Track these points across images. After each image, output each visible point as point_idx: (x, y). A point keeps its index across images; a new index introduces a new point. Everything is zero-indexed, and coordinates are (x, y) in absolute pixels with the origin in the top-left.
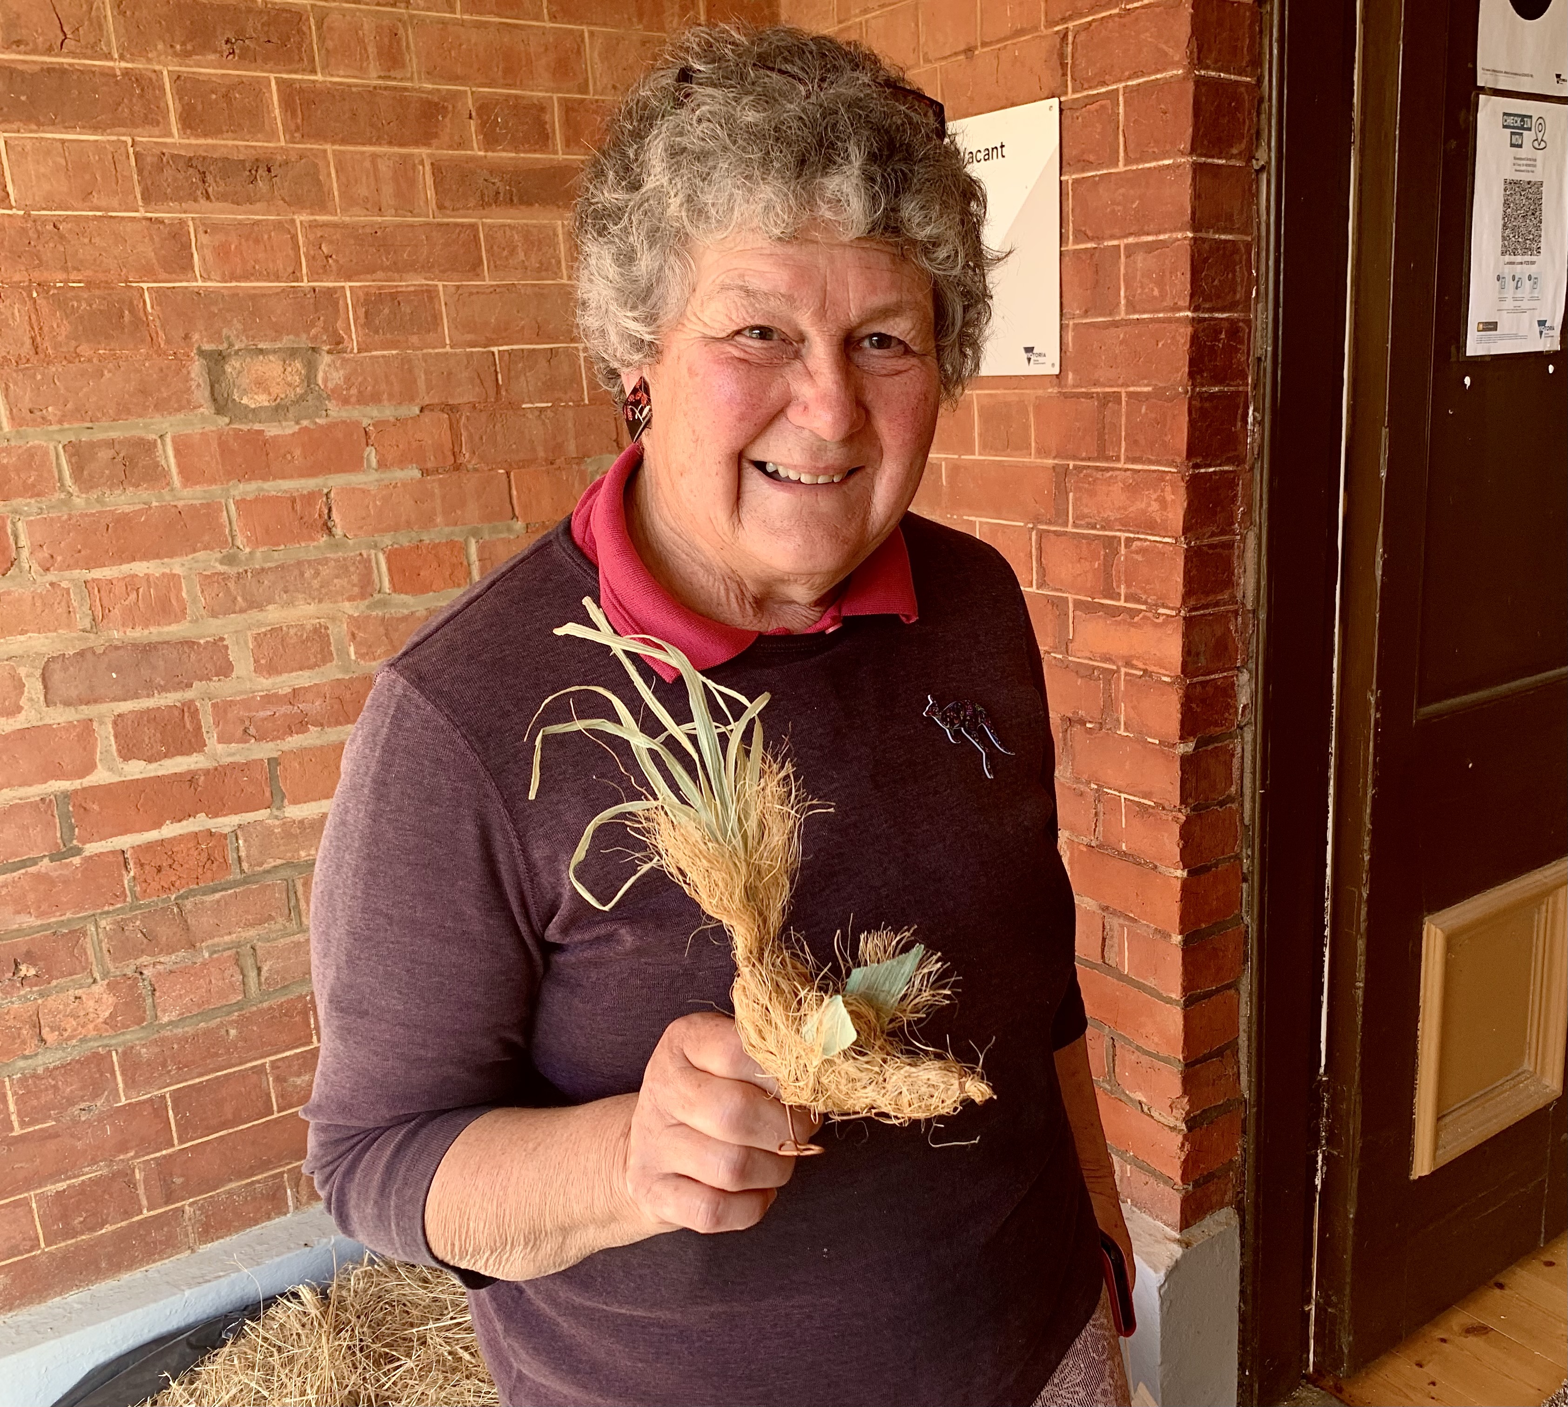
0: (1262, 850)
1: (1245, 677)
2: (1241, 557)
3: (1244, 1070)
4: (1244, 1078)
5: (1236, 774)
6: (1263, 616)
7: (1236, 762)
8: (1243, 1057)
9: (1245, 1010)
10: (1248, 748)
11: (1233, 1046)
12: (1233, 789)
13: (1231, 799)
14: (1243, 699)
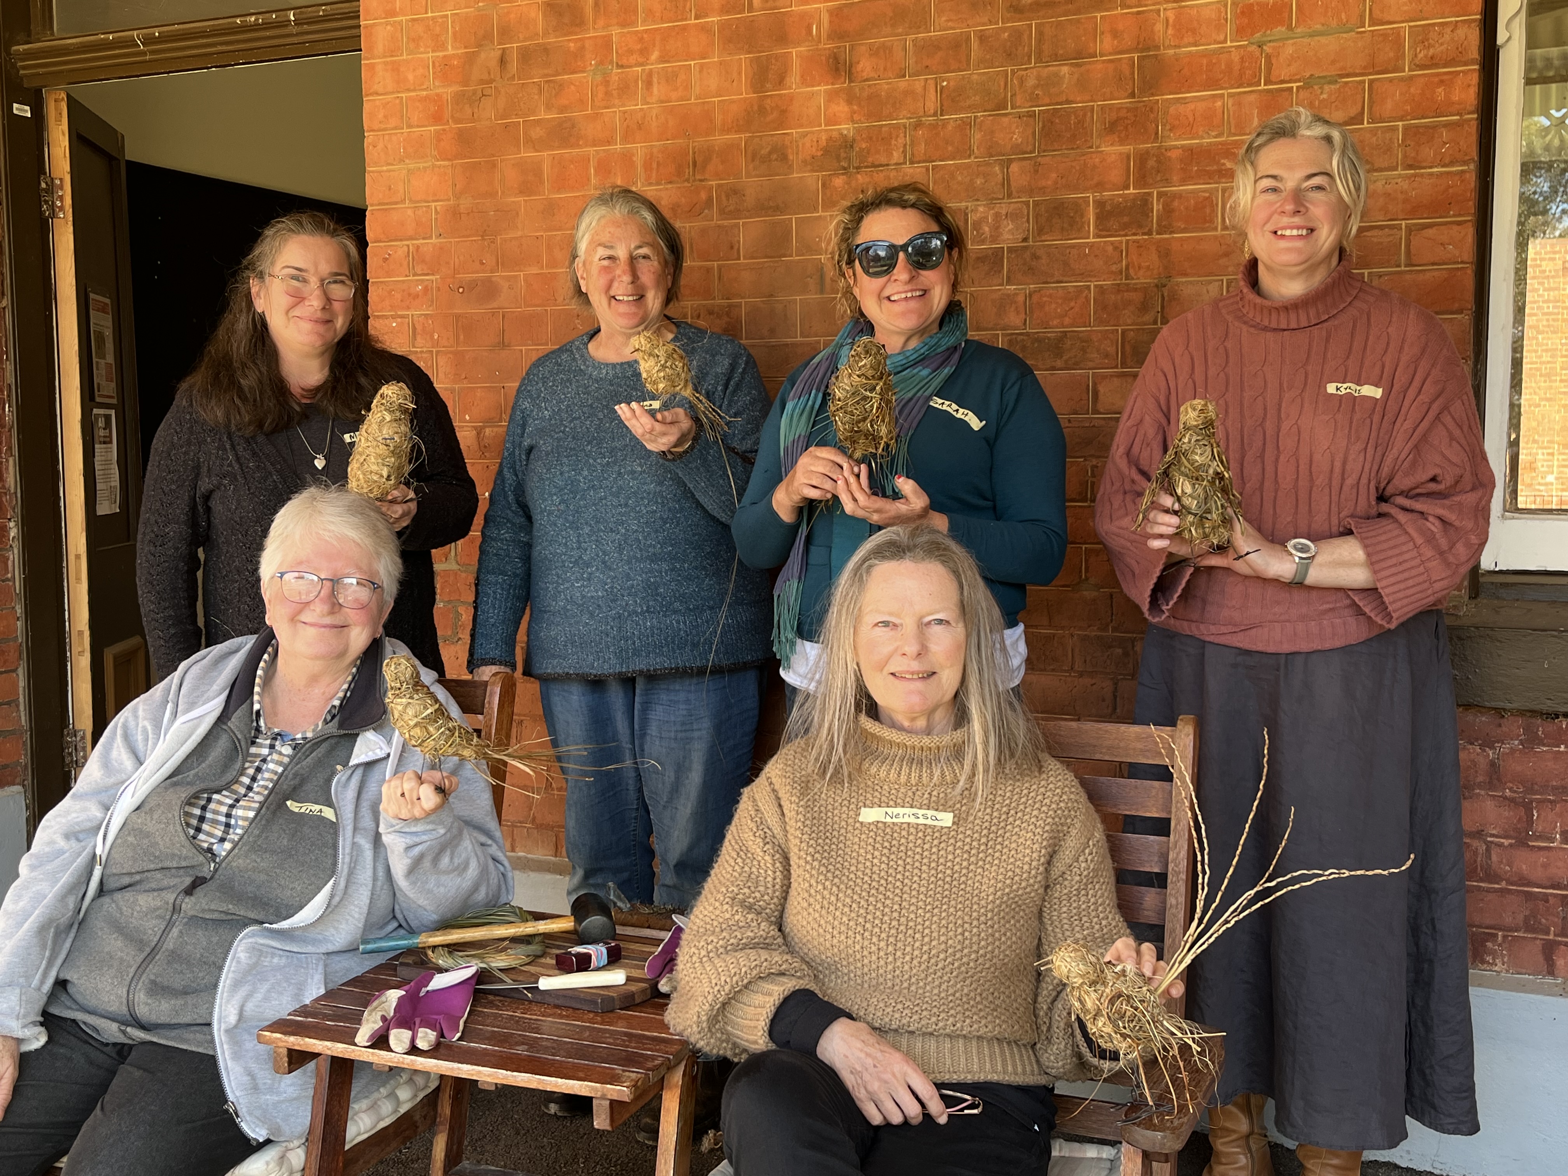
0: (26, 604)
1: (12, 524)
2: (7, 469)
3: (23, 714)
4: (23, 718)
5: (10, 568)
6: (19, 495)
7: (10, 563)
8: (22, 708)
9: (22, 683)
10: (16, 557)
11: (16, 701)
12: (9, 575)
13: (8, 580)
14: (13, 533)
